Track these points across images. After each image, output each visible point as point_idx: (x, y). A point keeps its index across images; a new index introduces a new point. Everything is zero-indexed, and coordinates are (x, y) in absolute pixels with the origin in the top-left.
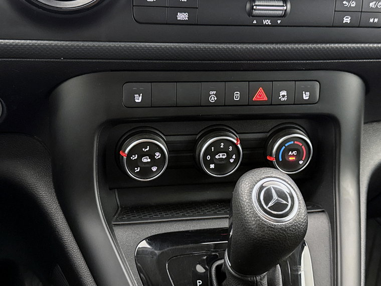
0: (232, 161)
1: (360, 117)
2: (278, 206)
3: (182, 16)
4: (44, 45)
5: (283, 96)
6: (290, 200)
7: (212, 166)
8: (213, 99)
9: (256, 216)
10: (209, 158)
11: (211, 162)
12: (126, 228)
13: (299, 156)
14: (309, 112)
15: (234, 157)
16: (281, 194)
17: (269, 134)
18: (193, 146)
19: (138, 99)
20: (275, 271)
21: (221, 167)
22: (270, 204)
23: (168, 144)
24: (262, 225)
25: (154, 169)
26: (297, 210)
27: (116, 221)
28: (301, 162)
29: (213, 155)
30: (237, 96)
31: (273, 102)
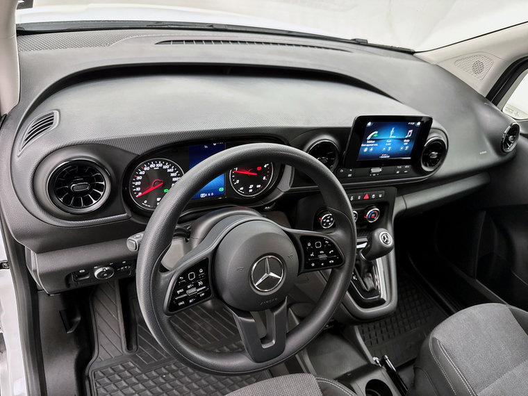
5: (373, 196)
8: (352, 199)
14: (380, 201)
25: (330, 224)
30: (359, 197)
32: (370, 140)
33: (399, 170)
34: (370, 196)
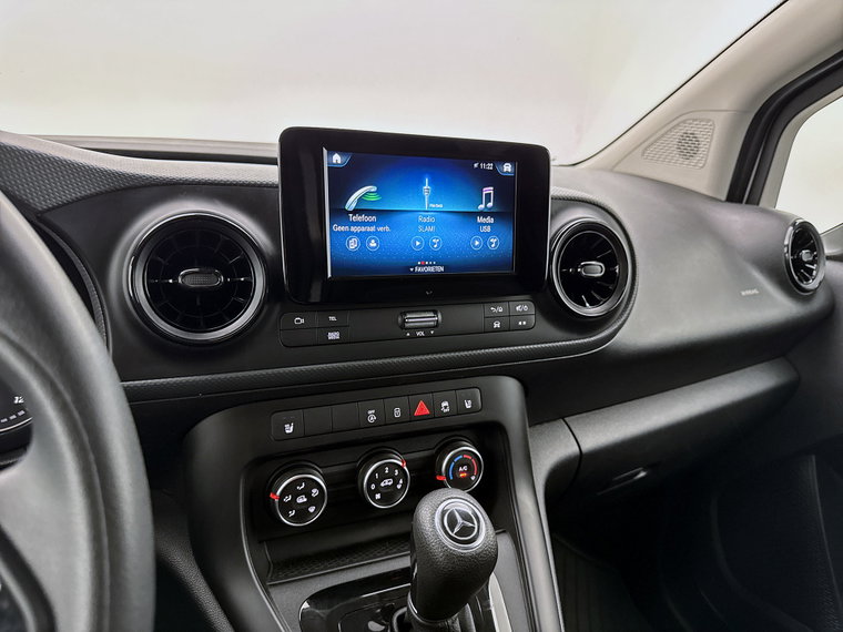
0: (399, 487)
1: (524, 421)
2: (465, 531)
3: (333, 336)
4: (181, 382)
5: (446, 407)
6: (475, 522)
7: (378, 496)
8: (372, 419)
9: (444, 546)
10: (373, 487)
11: (376, 491)
12: (284, 588)
13: (470, 471)
14: (472, 421)
15: (401, 482)
16: (466, 517)
17: (434, 451)
18: (354, 476)
19: (289, 429)
20: (464, 611)
21: (388, 495)
22: (456, 530)
23: (325, 477)
24: (450, 555)
25: (312, 509)
26: (484, 533)
27: (272, 580)
28: (473, 478)
29: (378, 483)
30: (397, 413)
31: (436, 414)
32: (355, 212)
33: (497, 317)
34: (435, 406)
